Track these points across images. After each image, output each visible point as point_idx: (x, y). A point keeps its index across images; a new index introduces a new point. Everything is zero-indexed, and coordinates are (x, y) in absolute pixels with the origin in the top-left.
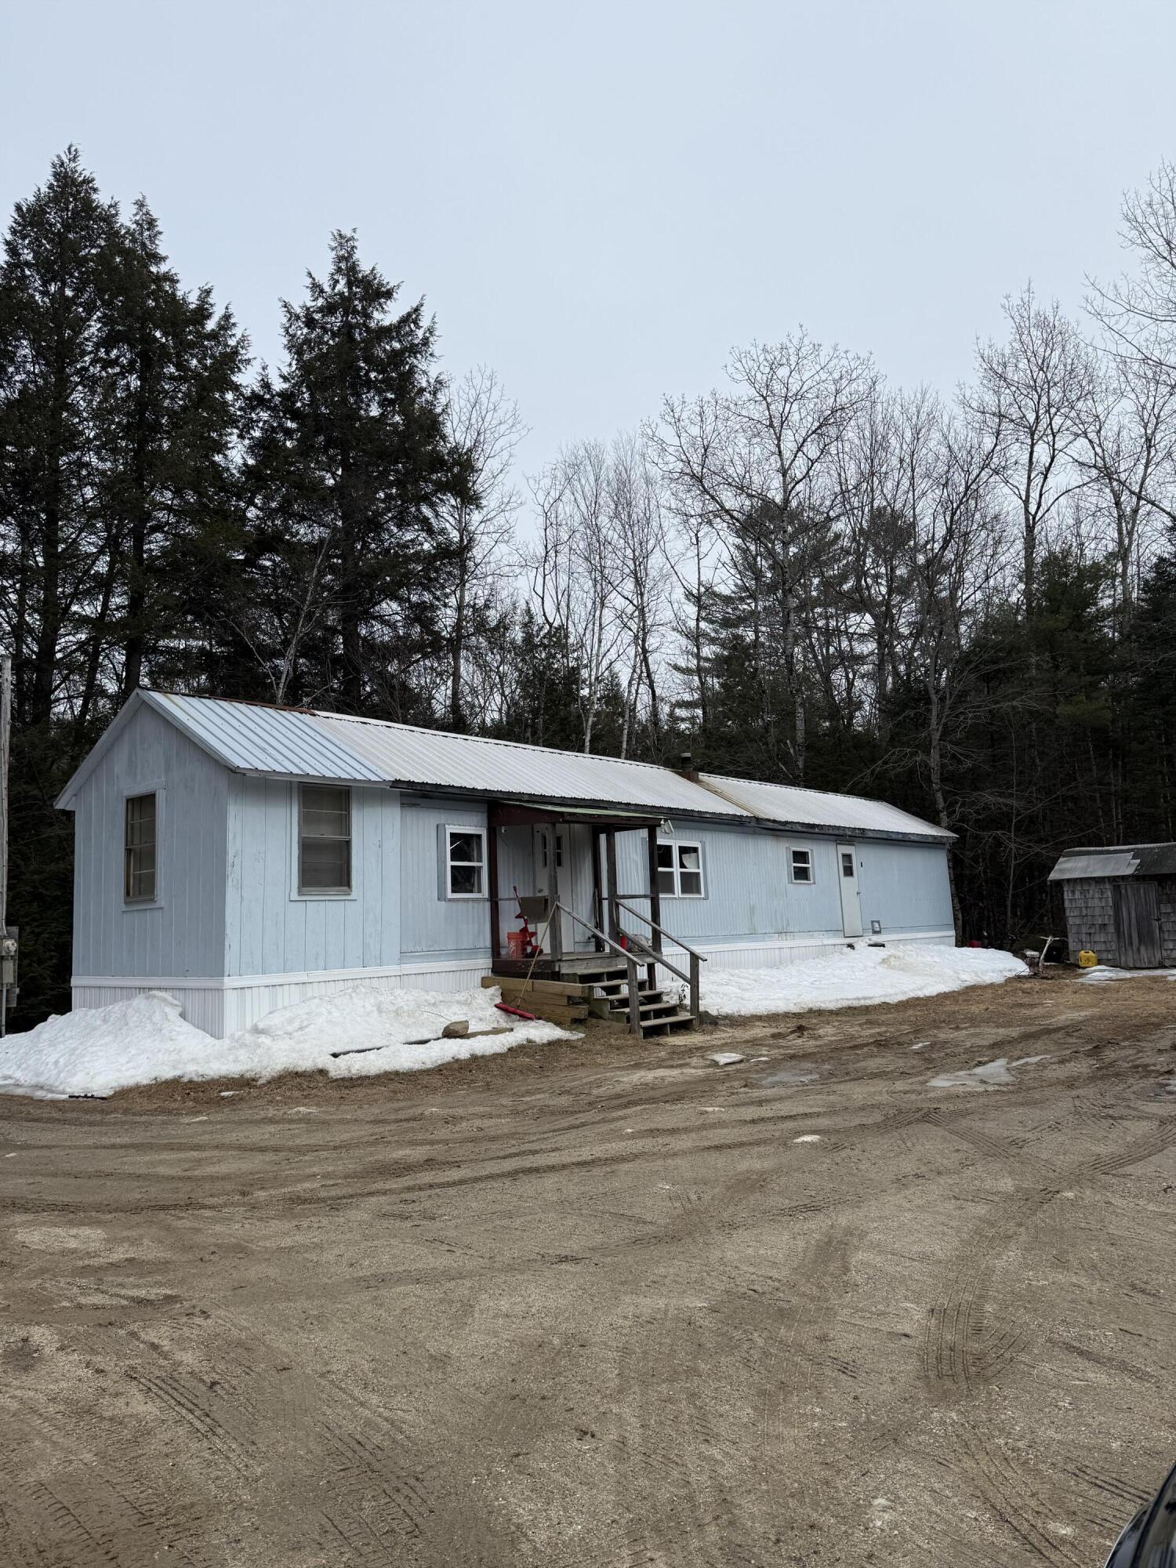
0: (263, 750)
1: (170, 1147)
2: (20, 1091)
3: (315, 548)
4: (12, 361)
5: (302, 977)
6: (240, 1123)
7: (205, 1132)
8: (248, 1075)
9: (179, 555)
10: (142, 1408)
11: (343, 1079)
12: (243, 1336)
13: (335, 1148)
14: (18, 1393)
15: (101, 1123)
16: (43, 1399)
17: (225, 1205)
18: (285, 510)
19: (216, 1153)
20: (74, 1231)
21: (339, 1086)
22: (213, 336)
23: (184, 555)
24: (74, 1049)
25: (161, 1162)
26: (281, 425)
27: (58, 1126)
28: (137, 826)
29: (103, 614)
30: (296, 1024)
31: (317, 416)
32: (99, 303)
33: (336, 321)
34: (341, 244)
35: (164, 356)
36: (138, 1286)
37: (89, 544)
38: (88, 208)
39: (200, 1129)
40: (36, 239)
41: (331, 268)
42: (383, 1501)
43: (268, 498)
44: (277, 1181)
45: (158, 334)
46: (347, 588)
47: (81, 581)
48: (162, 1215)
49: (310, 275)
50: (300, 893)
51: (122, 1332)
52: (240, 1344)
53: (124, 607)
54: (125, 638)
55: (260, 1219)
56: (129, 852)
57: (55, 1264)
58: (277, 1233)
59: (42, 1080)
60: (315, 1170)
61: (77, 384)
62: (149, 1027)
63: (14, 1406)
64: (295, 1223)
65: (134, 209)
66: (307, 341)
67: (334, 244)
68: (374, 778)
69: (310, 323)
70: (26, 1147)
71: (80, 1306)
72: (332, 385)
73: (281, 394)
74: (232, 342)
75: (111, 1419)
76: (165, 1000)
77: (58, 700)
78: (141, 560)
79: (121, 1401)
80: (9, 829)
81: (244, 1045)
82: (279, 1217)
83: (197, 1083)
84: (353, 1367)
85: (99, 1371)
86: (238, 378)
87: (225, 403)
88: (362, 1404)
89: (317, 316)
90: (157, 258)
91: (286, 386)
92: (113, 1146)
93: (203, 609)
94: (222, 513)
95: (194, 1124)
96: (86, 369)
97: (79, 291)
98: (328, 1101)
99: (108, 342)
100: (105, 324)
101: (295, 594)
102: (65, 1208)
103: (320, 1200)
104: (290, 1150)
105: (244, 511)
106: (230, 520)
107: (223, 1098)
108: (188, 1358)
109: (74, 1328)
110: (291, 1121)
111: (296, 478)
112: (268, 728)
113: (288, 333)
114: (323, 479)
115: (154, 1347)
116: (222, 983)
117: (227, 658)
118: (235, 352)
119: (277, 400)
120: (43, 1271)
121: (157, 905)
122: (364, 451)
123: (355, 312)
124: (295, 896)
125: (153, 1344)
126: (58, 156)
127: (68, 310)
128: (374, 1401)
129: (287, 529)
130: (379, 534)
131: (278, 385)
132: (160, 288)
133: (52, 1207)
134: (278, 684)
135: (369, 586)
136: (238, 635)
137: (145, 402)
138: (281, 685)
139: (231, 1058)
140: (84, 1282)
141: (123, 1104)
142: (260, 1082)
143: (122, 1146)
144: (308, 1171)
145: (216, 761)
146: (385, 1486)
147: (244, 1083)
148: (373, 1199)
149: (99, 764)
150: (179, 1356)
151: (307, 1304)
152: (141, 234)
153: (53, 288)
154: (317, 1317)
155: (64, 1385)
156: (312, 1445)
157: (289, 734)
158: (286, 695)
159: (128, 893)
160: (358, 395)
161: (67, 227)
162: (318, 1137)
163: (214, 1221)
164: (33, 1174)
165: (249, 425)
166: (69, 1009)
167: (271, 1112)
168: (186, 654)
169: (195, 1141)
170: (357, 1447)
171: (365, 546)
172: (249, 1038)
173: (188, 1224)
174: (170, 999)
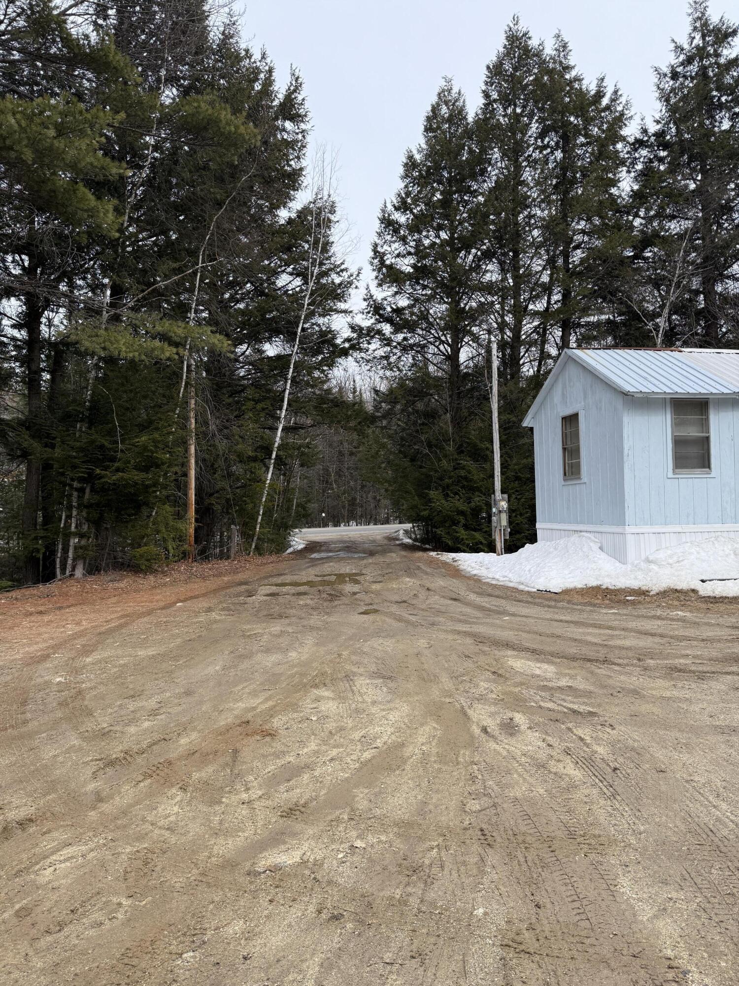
0: (645, 378)
1: (594, 626)
2: (511, 585)
3: (681, 236)
4: (490, 164)
5: (678, 529)
6: (638, 617)
7: (616, 620)
8: (644, 588)
9: (591, 261)
10: (572, 772)
11: (709, 597)
12: (636, 745)
13: (703, 640)
14: (506, 746)
15: (555, 607)
16: (519, 753)
17: (628, 665)
18: (660, 215)
19: (622, 633)
20: (538, 665)
21: (706, 601)
22: (608, 108)
23: (595, 260)
24: (539, 564)
25: (589, 634)
26: (656, 156)
27: (532, 606)
28: (569, 434)
29: (547, 309)
30: (675, 559)
31: (682, 141)
32: (536, 111)
33: (694, 68)
34: (696, 9)
35: (577, 131)
36: (574, 703)
37: (537, 265)
38: (526, 50)
39: (613, 617)
40: (499, 83)
41: (689, 29)
42: (727, 873)
43: (648, 210)
44: (661, 655)
45: (572, 119)
46: (706, 259)
47: (533, 290)
48: (588, 664)
49: (673, 41)
50: (674, 473)
51: (563, 726)
52: (633, 749)
53: (559, 301)
54: (561, 319)
55: (650, 677)
56: (564, 449)
57: (527, 681)
58: (660, 687)
59: (522, 580)
60: (688, 652)
61: (526, 166)
62: (581, 554)
63: (505, 753)
64: (672, 683)
65: (553, 41)
66: (673, 90)
67: (690, 11)
68: (726, 391)
69: (675, 76)
70: (513, 615)
71: (540, 707)
72: (692, 116)
73: (656, 134)
74: (619, 108)
75: (555, 774)
76: (590, 538)
77: (523, 364)
78: (568, 270)
79: (561, 765)
80: (500, 441)
81: (640, 569)
82: (664, 677)
83: (611, 590)
84: (709, 782)
85: (549, 745)
86: (624, 132)
87: (617, 152)
88: (715, 807)
89: (679, 69)
90: (568, 68)
91: (659, 127)
92: (561, 621)
93: (607, 294)
94: (618, 227)
95: (608, 614)
96: (530, 156)
97: (524, 107)
98: (698, 610)
99: (542, 135)
100: (540, 123)
101: (669, 272)
102: (534, 651)
103: (691, 672)
104: (671, 637)
105: (632, 222)
106: (623, 230)
107: (628, 601)
108: (600, 750)
109: (538, 719)
110: (672, 620)
111: (668, 190)
112: (649, 364)
113: (659, 88)
114: (687, 186)
115: (581, 739)
116: (625, 529)
117: (623, 323)
118: (622, 114)
119: (653, 139)
120: (522, 684)
121: (582, 481)
122: (718, 157)
123: (709, 55)
124: (670, 475)
125: (580, 737)
126: (508, 26)
127: (519, 121)
128: (724, 807)
129: (662, 228)
130: (731, 216)
131: (653, 128)
132: (572, 88)
133: (527, 649)
134: (657, 336)
135: (722, 254)
136: (630, 306)
137: (565, 166)
138: (660, 336)
139: (632, 576)
140: (543, 694)
141: (567, 598)
142: (651, 593)
143: (567, 622)
144: (683, 652)
145: (615, 389)
146: (730, 864)
147: (642, 593)
148: (729, 677)
149: (545, 398)
150: (596, 747)
151: (678, 735)
152: (559, 56)
153: (509, 111)
154: (686, 745)
155: (530, 748)
156: (678, 823)
157: (664, 367)
158: (663, 342)
159: (565, 474)
160: (712, 117)
161: (516, 69)
162: (691, 632)
163: (621, 673)
164: (518, 630)
165: (634, 161)
166: (535, 541)
167: (659, 612)
168: (598, 325)
169: (610, 624)
170: (710, 833)
171: (720, 226)
172: (643, 565)
173: (604, 672)
174: (593, 538)
